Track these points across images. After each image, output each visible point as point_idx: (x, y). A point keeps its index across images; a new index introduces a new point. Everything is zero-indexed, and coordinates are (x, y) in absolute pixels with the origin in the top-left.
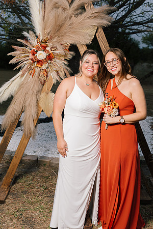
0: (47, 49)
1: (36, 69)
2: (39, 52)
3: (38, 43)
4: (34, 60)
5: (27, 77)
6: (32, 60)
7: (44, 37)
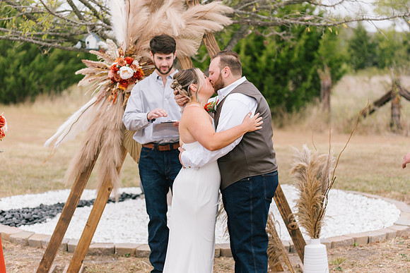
0: (133, 63)
1: (118, 93)
2: (122, 69)
3: (120, 55)
4: (116, 79)
5: (106, 104)
6: (112, 79)
7: (130, 46)
